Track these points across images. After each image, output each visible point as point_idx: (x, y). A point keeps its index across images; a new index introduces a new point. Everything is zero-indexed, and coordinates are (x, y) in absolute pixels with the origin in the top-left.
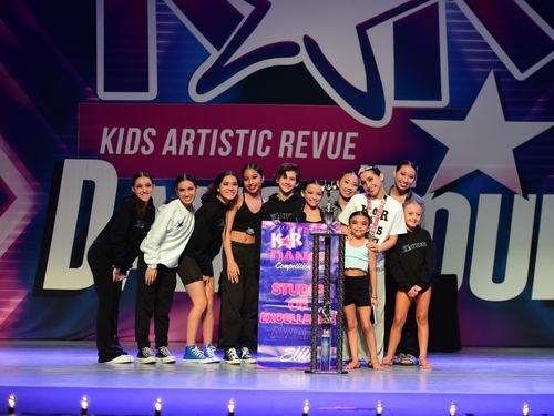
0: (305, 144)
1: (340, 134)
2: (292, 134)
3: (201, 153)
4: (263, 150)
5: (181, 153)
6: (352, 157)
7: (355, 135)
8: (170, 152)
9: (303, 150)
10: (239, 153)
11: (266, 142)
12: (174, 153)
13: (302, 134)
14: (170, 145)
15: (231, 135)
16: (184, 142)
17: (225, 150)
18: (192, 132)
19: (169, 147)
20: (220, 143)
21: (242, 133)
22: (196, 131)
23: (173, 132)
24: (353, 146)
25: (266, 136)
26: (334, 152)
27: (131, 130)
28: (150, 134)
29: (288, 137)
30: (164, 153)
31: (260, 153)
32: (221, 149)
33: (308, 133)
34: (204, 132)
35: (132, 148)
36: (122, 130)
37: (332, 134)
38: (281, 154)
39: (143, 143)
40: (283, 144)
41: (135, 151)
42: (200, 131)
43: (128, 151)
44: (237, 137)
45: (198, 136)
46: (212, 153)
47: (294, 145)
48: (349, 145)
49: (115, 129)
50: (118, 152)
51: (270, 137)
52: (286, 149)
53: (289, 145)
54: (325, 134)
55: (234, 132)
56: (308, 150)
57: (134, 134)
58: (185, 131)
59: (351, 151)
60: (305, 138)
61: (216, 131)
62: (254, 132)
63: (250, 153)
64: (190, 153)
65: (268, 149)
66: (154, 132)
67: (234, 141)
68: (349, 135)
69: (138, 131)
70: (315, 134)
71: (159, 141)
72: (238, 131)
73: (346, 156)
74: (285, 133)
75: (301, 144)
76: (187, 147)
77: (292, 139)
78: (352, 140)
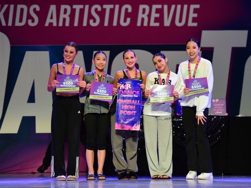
0: (158, 15)
1: (186, 7)
2: (147, 7)
3: (76, 24)
4: (125, 21)
5: (61, 24)
6: (195, 24)
7: (198, 6)
8: (51, 24)
9: (156, 20)
10: (106, 24)
11: (127, 15)
12: (55, 24)
13: (155, 7)
14: (52, 18)
15: (99, 9)
16: (62, 16)
17: (95, 21)
18: (68, 7)
19: (51, 20)
20: (90, 17)
21: (108, 7)
22: (71, 7)
23: (53, 8)
24: (196, 15)
25: (127, 9)
26: (180, 21)
27: (19, 7)
28: (35, 10)
29: (144, 11)
30: (47, 24)
31: (123, 24)
32: (91, 21)
33: (159, 6)
34: (78, 7)
35: (21, 21)
36: (12, 7)
37: (179, 7)
38: (139, 24)
39: (29, 17)
40: (140, 16)
41: (23, 23)
42: (74, 6)
43: (17, 24)
44: (104, 10)
45: (73, 11)
46: (85, 24)
47: (149, 16)
48: (192, 15)
49: (6, 6)
50: (10, 24)
51: (130, 10)
52: (143, 20)
53: (145, 17)
54: (173, 7)
55: (102, 7)
56: (160, 20)
57: (22, 10)
58: (63, 7)
59: (194, 20)
60: (157, 11)
61: (87, 7)
62: (117, 7)
63: (115, 24)
64: (67, 24)
65: (129, 20)
66: (38, 8)
67: (102, 14)
68: (193, 7)
69: (25, 7)
70: (166, 7)
71: (42, 15)
72: (105, 6)
73: (190, 24)
74: (141, 7)
75: (154, 15)
76: (64, 20)
77: (147, 12)
78: (195, 11)
